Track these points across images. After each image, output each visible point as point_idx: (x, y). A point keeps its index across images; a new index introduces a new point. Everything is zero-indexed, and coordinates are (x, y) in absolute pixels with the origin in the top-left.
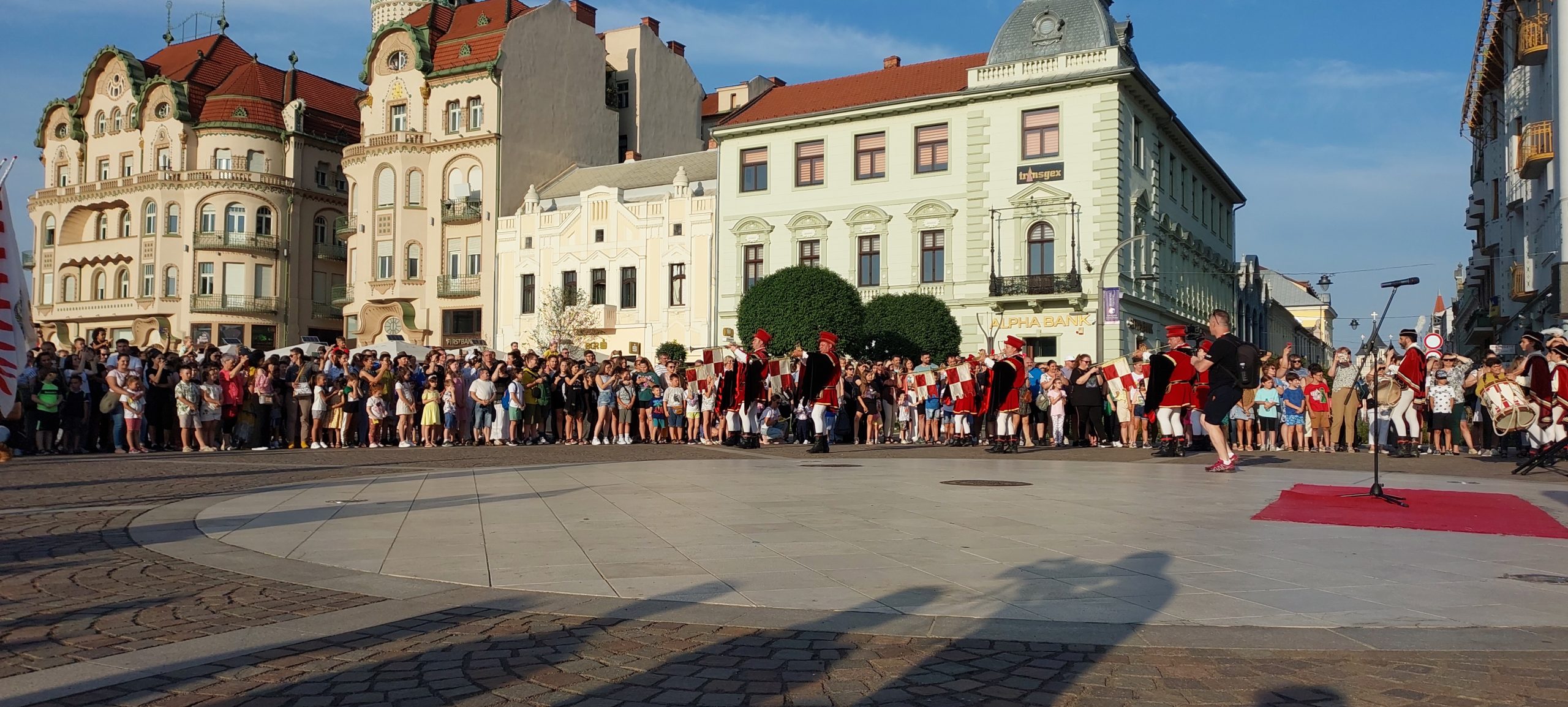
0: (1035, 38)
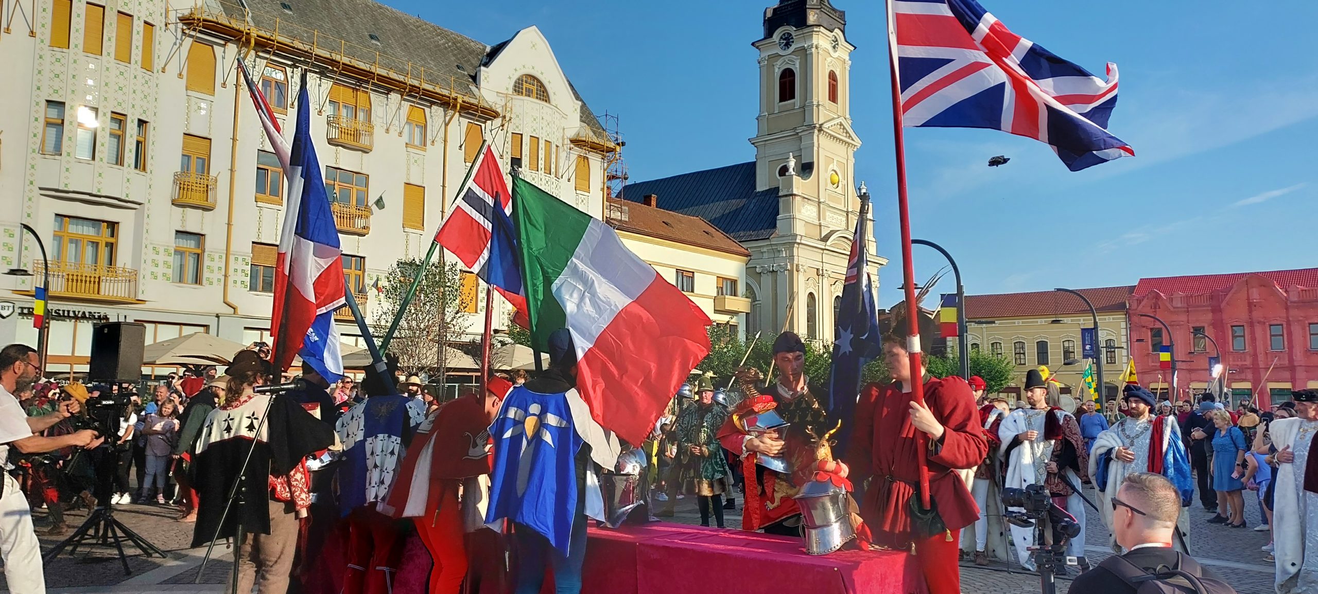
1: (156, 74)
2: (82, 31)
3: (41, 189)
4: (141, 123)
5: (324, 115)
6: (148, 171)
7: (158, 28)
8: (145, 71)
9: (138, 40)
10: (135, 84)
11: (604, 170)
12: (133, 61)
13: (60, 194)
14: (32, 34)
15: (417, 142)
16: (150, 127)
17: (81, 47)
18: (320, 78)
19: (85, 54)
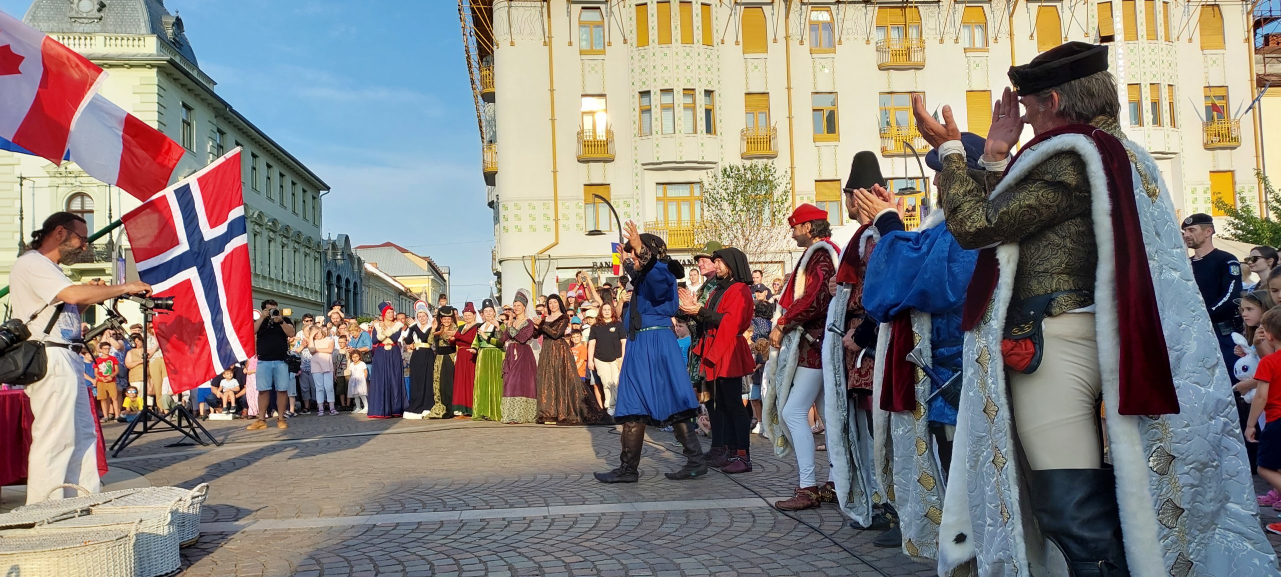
0: (73, 14)
1: (716, 47)
2: (656, 28)
3: (643, 165)
4: (708, 93)
5: (873, 42)
6: (719, 133)
7: (714, 5)
8: (706, 46)
9: (697, 21)
10: (699, 61)
11: (1248, 14)
12: (695, 41)
13: (656, 166)
14: (625, 41)
15: (979, 43)
16: (716, 94)
17: (656, 41)
18: (866, 7)
19: (660, 46)
